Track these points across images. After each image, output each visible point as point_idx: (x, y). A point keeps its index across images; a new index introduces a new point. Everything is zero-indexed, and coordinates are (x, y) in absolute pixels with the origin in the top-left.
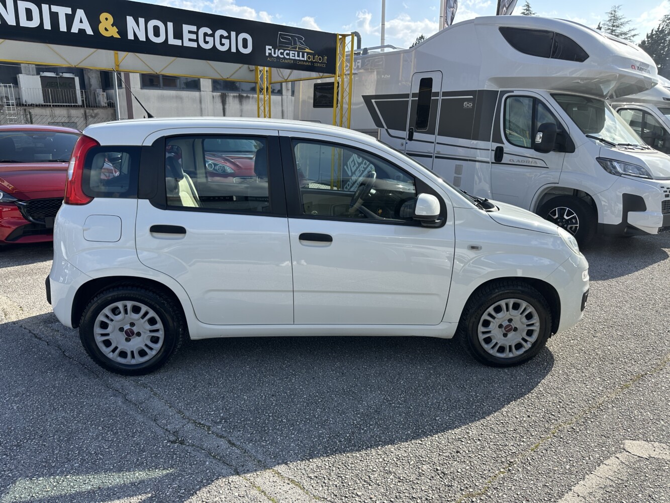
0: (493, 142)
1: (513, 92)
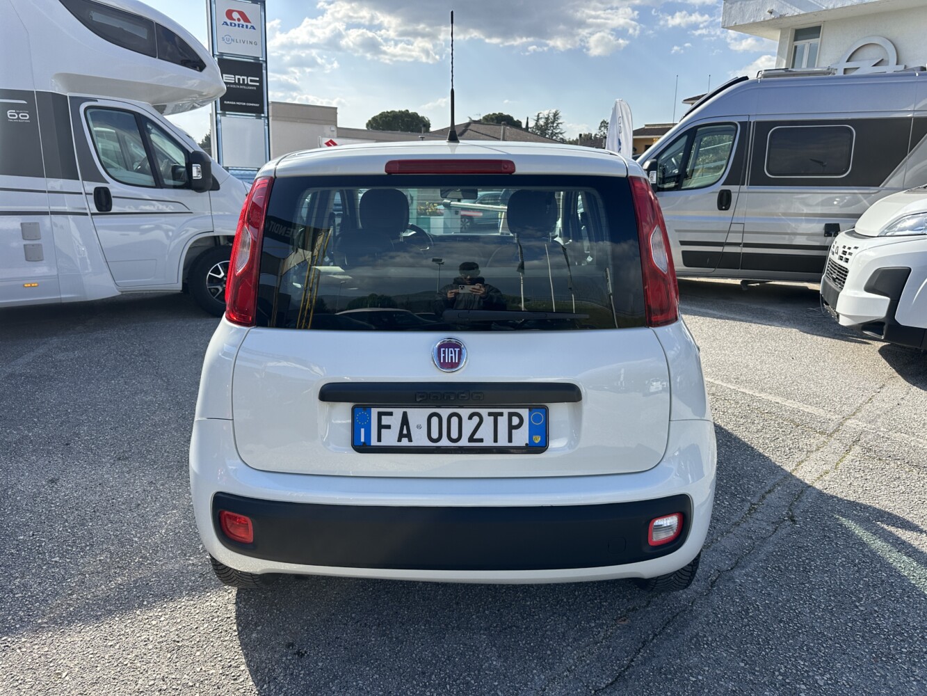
0: (83, 180)
1: (97, 101)
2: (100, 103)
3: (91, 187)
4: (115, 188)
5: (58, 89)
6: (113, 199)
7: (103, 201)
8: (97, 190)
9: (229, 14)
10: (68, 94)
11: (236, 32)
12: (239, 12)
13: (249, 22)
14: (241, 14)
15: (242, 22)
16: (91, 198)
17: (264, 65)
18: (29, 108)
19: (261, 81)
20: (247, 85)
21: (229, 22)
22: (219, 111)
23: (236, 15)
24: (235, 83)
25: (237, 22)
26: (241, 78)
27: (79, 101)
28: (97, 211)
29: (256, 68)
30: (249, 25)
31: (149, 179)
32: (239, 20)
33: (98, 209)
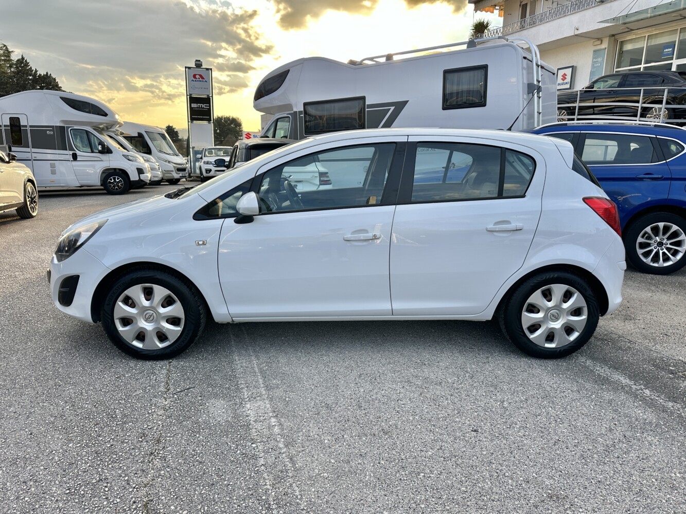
2: (75, 128)
3: (71, 152)
4: (78, 153)
5: (62, 125)
6: (78, 157)
7: (75, 157)
8: (73, 154)
9: (194, 76)
10: (65, 126)
11: (197, 84)
12: (199, 75)
13: (204, 79)
14: (200, 75)
15: (201, 79)
16: (71, 156)
17: (211, 98)
18: (53, 130)
19: (210, 106)
20: (203, 108)
21: (194, 79)
22: (190, 121)
23: (197, 76)
24: (197, 108)
25: (198, 80)
26: (200, 105)
27: (68, 128)
28: (72, 160)
29: (208, 100)
30: (204, 80)
31: (89, 150)
32: (199, 78)
33: (73, 159)
